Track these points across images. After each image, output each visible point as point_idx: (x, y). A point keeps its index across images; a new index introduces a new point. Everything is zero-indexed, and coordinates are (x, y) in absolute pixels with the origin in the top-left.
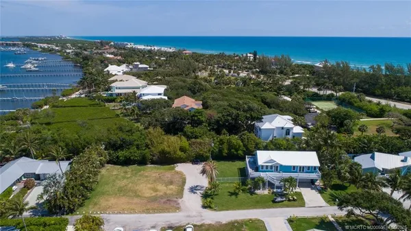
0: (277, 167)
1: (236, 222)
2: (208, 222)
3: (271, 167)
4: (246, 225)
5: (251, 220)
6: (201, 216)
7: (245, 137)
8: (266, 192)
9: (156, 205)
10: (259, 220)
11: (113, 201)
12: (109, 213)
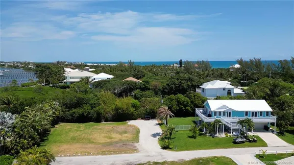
0: (230, 113)
1: (201, 159)
2: (170, 160)
3: (224, 112)
4: (212, 161)
5: (216, 157)
6: (162, 156)
7: (192, 94)
8: (223, 135)
9: (111, 148)
10: (224, 157)
11: (65, 147)
12: (61, 156)
